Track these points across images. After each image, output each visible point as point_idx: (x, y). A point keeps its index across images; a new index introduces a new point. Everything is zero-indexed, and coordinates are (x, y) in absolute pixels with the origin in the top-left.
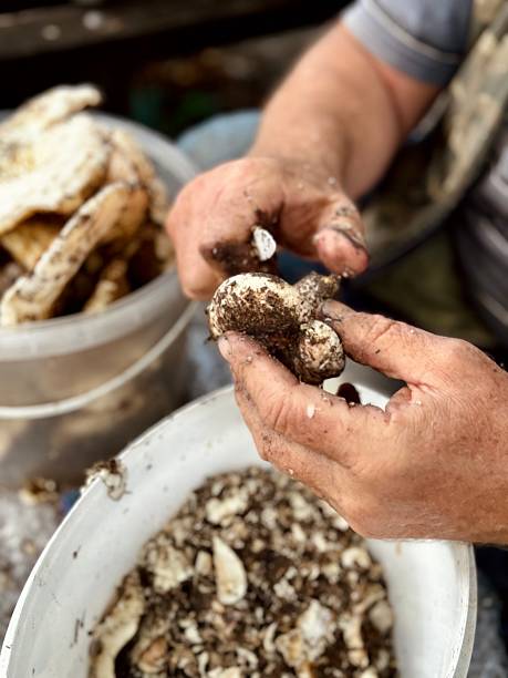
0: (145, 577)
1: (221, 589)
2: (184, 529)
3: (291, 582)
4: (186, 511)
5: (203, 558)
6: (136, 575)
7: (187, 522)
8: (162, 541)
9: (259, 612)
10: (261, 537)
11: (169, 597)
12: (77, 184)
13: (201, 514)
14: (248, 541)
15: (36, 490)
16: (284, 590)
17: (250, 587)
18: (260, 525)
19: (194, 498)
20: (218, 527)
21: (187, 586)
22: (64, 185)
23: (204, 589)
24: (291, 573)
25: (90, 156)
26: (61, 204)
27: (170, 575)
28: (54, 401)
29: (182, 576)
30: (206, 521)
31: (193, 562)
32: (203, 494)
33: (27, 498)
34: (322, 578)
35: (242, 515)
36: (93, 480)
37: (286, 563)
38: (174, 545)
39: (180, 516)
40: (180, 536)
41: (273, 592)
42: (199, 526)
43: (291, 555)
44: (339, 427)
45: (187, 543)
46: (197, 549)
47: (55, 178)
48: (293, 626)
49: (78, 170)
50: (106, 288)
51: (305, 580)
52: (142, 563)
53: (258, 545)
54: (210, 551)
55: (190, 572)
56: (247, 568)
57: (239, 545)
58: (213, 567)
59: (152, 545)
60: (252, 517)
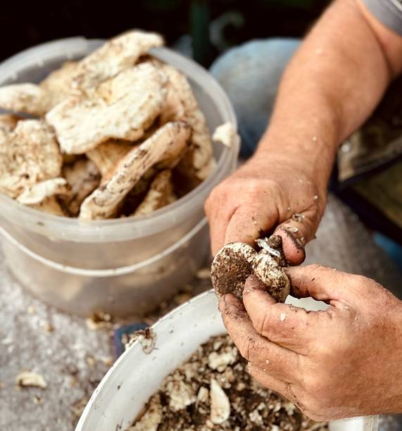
0: (164, 399)
1: (213, 412)
2: (193, 370)
3: (261, 412)
4: (195, 358)
5: (203, 391)
6: (158, 397)
7: (195, 365)
8: (177, 377)
9: (237, 430)
10: (243, 380)
11: (178, 415)
12: (140, 119)
13: (205, 362)
14: (234, 383)
15: (98, 320)
16: (255, 417)
17: (233, 413)
18: (244, 372)
19: (201, 350)
20: (215, 371)
21: (190, 408)
22: (131, 120)
23: (202, 411)
24: (261, 406)
26: (127, 133)
27: (180, 401)
28: (114, 267)
29: (188, 402)
30: (207, 367)
31: (197, 393)
32: (207, 347)
33: (91, 325)
34: (282, 410)
35: (231, 366)
36: (134, 341)
37: (259, 399)
38: (184, 381)
39: (190, 361)
40: (189, 375)
41: (248, 417)
42: (202, 369)
43: (263, 394)
44: (301, 324)
45: (193, 380)
46: (201, 385)
47: (125, 113)
49: (141, 108)
50: (154, 195)
51: (271, 411)
52: (163, 390)
53: (241, 386)
54: (208, 387)
55: (194, 400)
56: (231, 401)
57: (228, 386)
58: (209, 397)
59: (170, 378)
60: (239, 367)
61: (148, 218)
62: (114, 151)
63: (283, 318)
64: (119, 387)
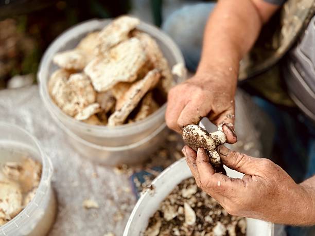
0: (161, 214)
1: (187, 219)
2: (175, 199)
3: (211, 216)
4: (175, 192)
5: (181, 209)
6: (158, 213)
7: (175, 196)
8: (167, 203)
9: (200, 226)
10: (201, 201)
11: (169, 223)
12: (134, 70)
13: (180, 193)
14: (196, 203)
15: (120, 168)
16: (208, 219)
17: (197, 217)
18: (200, 197)
19: (177, 188)
20: (186, 198)
21: (176, 219)
22: (130, 71)
23: (181, 219)
24: (211, 213)
25: (139, 57)
26: (129, 78)
27: (170, 215)
28: (127, 145)
29: (174, 216)
30: (181, 196)
31: (177, 210)
32: (181, 186)
33: (117, 171)
34: (222, 214)
35: (194, 195)
36: (145, 192)
37: (209, 210)
38: (171, 204)
39: (172, 193)
40: (173, 201)
41: (205, 220)
42: (179, 198)
43: (211, 206)
44: (229, 189)
45: (175, 204)
46: (180, 205)
47: (126, 67)
48: (211, 230)
49: (135, 64)
50: (145, 108)
51: (216, 215)
52: (159, 209)
53: (200, 204)
54: (183, 206)
55: (177, 214)
56: (196, 212)
57: (193, 206)
58: (184, 212)
59: (163, 203)
60: (198, 195)
61: (144, 122)
62: (123, 88)
63: (219, 185)
64: (140, 215)
